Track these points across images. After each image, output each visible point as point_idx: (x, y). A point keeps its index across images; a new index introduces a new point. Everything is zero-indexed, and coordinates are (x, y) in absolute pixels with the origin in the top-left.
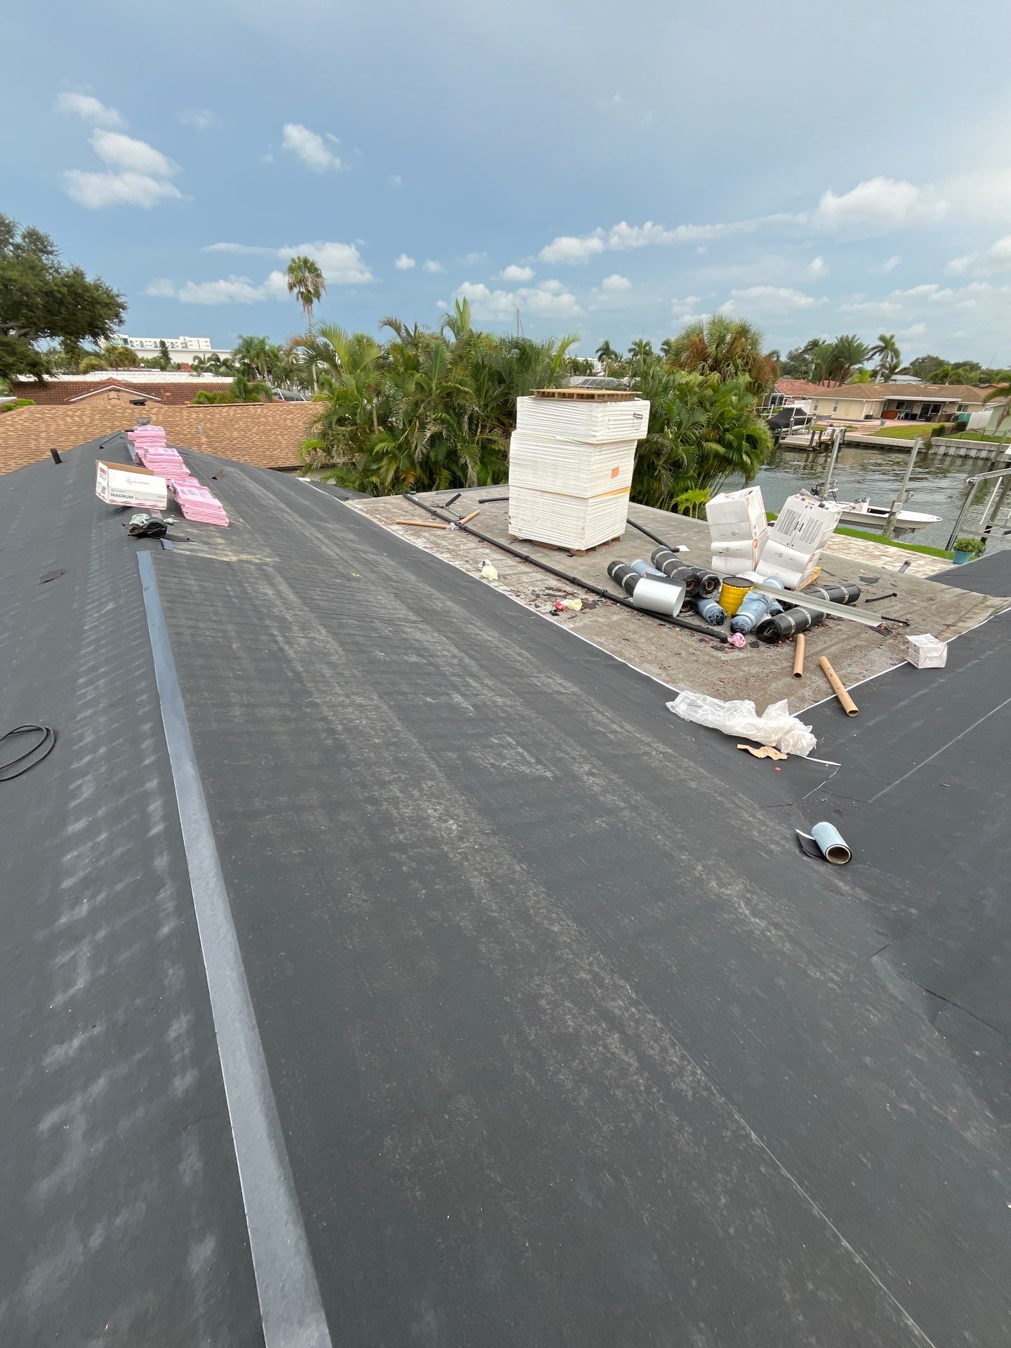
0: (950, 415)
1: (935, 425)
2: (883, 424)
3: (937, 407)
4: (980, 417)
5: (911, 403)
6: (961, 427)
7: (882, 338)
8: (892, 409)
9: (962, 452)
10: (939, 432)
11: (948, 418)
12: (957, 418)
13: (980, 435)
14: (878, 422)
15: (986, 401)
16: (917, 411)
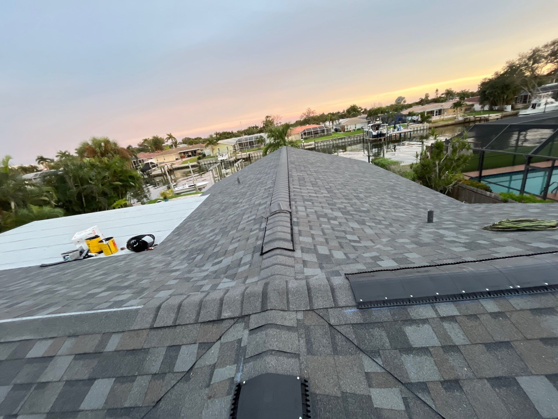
0: (200, 153)
1: (197, 157)
2: (182, 160)
3: (195, 151)
4: (207, 151)
6: (204, 156)
7: (168, 135)
8: (183, 155)
9: (209, 162)
10: (199, 158)
11: (200, 154)
12: (202, 153)
13: (209, 156)
14: (180, 160)
15: (206, 147)
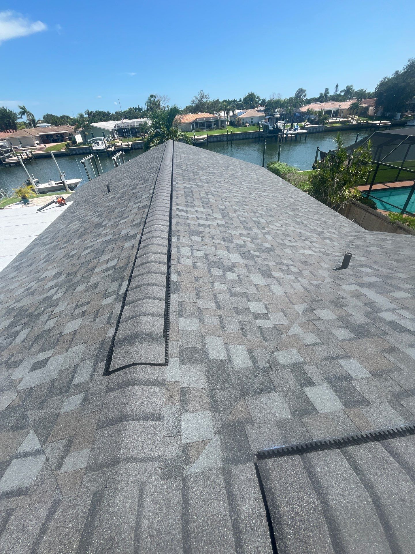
0: (68, 138)
1: (65, 143)
2: (45, 146)
3: (62, 135)
5: (51, 135)
6: (74, 142)
7: (21, 108)
8: (45, 139)
10: (68, 145)
12: (71, 139)
14: (43, 146)
15: (76, 131)
16: (56, 138)
